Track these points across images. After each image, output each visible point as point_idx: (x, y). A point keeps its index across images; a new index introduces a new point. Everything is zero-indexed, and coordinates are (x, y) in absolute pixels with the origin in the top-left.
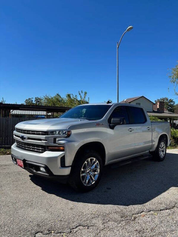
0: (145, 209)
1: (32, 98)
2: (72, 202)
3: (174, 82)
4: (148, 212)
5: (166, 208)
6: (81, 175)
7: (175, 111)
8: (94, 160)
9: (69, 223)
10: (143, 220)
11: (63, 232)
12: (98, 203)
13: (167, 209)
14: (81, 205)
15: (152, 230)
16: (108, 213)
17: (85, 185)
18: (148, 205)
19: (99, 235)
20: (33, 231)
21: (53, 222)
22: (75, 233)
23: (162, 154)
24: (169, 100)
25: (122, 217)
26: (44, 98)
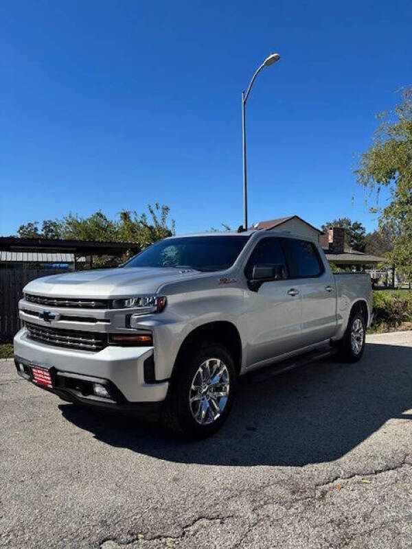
0: (342, 472)
1: (35, 223)
2: (173, 464)
3: (366, 184)
4: (348, 478)
5: (387, 466)
6: (191, 400)
7: (367, 249)
8: (218, 364)
9: (176, 514)
10: (342, 496)
11: (165, 534)
12: (234, 463)
13: (389, 470)
14: (194, 469)
15: (366, 517)
16: (260, 485)
17: (200, 423)
18: (347, 461)
19: (249, 538)
20: (94, 538)
21: (137, 513)
22: (194, 535)
23: (356, 346)
24: (352, 224)
25: (293, 493)
26: (66, 222)
